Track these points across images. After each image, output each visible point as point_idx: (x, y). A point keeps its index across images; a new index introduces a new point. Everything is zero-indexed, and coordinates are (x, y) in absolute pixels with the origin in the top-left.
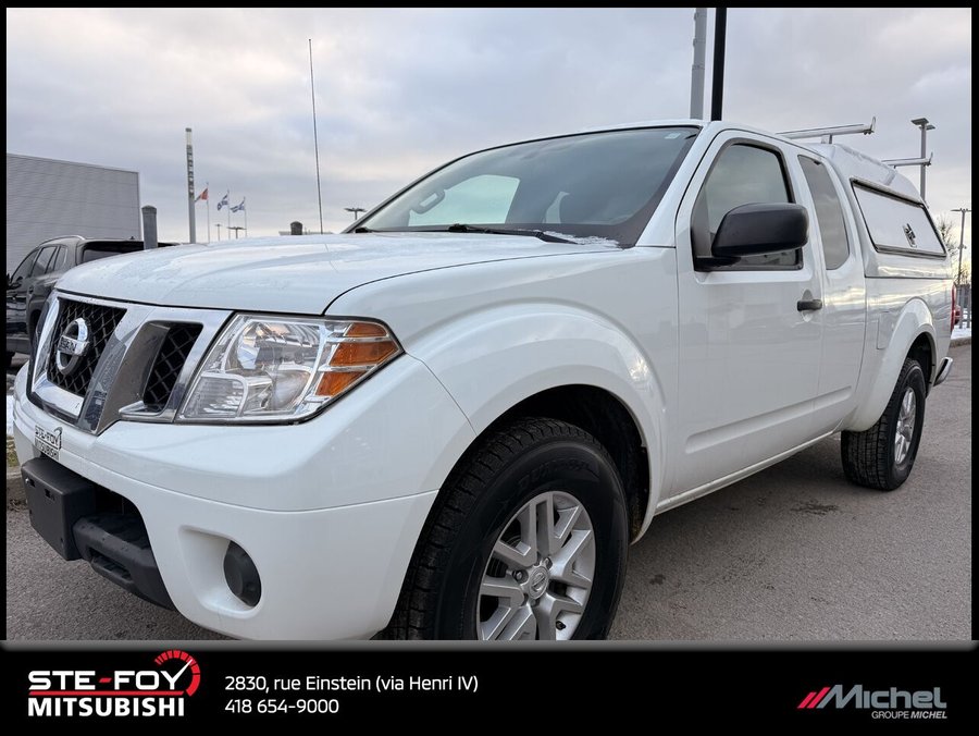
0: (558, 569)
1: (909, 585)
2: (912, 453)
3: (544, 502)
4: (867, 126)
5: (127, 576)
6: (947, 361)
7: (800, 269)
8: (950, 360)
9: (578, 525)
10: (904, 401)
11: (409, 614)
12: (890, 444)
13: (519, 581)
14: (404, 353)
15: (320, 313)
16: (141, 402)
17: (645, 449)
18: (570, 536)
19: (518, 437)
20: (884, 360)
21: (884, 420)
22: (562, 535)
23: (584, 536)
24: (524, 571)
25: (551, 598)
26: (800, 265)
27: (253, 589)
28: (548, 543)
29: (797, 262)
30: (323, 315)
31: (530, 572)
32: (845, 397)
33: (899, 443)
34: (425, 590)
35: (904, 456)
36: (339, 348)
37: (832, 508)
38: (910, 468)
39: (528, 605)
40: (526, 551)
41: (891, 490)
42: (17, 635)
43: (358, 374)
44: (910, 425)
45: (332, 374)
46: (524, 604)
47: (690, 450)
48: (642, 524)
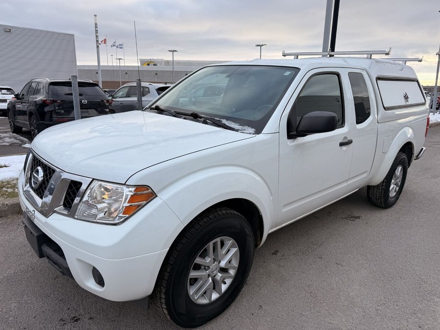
0: (223, 264)
1: (379, 258)
2: (399, 192)
3: (217, 242)
4: (387, 50)
5: (60, 268)
6: (422, 149)
7: (343, 127)
8: (424, 148)
9: (232, 246)
10: (396, 171)
11: (160, 288)
12: (387, 190)
13: (206, 270)
14: (157, 196)
15: (124, 183)
16: (62, 206)
17: (261, 216)
18: (229, 250)
19: (205, 220)
20: (386, 156)
21: (385, 180)
22: (224, 252)
23: (234, 250)
24: (209, 267)
25: (220, 275)
26: (343, 125)
27: (102, 283)
28: (218, 256)
29: (342, 124)
30: (125, 184)
31: (211, 267)
32: (365, 175)
33: (393, 189)
34: (166, 280)
35: (395, 193)
36: (131, 197)
37: (358, 217)
38: (397, 199)
39: (210, 278)
40: (208, 260)
41: (388, 208)
42: (26, 274)
43: (139, 206)
44: (399, 181)
45: (128, 206)
46: (208, 277)
47: (284, 210)
48: (261, 241)
